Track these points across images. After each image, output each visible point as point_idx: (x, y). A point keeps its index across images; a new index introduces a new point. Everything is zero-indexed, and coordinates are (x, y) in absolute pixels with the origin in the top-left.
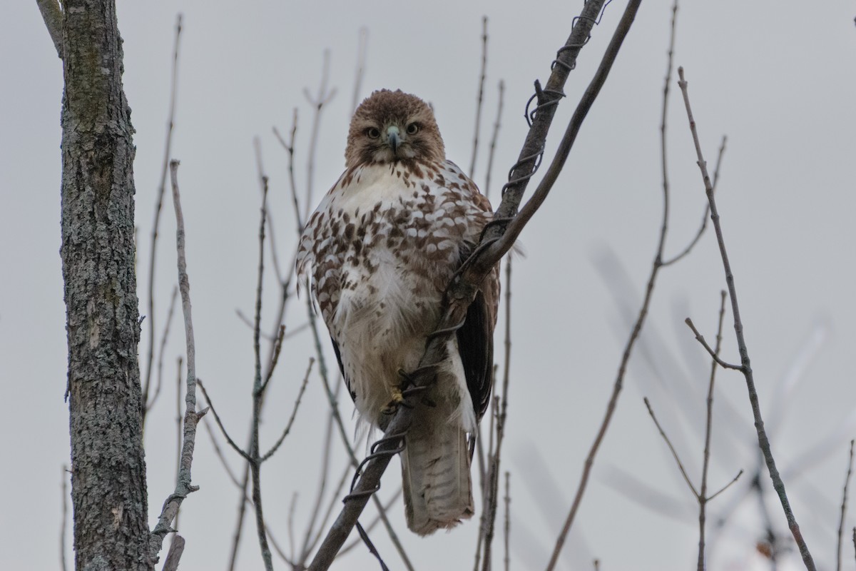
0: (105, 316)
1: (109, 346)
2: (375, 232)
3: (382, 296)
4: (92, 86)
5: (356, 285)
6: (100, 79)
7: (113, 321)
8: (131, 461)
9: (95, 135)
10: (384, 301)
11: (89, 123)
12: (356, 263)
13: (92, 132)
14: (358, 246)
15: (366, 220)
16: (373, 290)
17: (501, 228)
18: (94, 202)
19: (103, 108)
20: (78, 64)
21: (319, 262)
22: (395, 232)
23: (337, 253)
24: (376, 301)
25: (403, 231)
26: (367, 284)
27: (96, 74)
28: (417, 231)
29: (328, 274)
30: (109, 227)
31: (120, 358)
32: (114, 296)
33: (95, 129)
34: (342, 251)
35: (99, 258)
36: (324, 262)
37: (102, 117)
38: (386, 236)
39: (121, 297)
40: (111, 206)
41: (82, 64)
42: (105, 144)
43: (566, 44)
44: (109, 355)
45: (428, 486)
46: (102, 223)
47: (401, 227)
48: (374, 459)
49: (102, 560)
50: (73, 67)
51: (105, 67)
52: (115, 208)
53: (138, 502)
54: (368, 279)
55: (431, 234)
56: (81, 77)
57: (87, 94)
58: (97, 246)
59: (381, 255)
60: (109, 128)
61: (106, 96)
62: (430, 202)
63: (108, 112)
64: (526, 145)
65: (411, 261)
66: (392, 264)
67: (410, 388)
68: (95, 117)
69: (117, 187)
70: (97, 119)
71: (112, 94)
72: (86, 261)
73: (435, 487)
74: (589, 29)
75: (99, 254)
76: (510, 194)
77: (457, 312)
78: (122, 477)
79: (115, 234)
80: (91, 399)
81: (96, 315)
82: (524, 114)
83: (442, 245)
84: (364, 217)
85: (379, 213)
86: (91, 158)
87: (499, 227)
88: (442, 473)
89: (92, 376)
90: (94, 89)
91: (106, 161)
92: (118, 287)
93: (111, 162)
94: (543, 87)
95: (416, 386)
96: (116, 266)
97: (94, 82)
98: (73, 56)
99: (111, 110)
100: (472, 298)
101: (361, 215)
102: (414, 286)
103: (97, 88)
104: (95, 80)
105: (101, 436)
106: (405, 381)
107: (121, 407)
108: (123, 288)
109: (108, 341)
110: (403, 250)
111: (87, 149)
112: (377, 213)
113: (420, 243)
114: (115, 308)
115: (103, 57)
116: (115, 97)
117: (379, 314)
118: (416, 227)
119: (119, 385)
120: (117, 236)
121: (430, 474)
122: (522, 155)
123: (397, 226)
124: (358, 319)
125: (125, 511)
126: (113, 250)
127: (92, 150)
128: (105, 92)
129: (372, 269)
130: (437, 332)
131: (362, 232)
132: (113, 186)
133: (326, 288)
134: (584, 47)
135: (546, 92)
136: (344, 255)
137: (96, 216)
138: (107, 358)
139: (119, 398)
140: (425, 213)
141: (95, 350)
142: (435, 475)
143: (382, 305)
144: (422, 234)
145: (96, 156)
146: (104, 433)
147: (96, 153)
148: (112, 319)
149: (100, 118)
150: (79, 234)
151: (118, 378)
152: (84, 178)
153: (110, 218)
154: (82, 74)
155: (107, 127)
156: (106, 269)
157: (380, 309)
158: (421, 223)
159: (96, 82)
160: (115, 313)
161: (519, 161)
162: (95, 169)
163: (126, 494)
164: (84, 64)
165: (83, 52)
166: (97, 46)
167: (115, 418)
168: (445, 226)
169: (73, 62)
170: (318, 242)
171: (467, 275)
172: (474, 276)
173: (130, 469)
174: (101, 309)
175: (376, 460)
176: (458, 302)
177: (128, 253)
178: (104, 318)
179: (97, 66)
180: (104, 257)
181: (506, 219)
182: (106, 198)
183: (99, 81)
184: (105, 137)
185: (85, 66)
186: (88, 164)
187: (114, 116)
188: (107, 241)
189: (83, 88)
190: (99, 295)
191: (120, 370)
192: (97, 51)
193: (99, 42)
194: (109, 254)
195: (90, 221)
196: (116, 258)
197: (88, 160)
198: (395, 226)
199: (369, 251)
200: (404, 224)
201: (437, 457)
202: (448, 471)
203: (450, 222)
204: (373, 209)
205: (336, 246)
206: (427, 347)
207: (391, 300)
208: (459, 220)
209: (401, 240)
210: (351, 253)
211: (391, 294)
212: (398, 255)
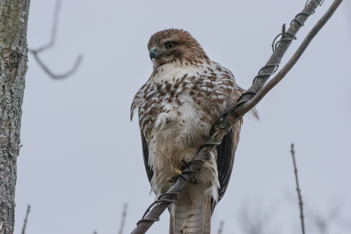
0: (4, 134)
1: (5, 149)
2: (184, 86)
3: (184, 117)
4: (14, 25)
5: (169, 111)
6: (18, 23)
7: (8, 139)
8: (9, 205)
9: (11, 51)
10: (184, 120)
11: (8, 45)
12: (170, 101)
13: (9, 49)
15: (179, 81)
16: (179, 113)
17: (251, 97)
18: (6, 82)
19: (17, 39)
20: (8, 13)
21: (148, 101)
22: (194, 88)
23: (159, 97)
24: (180, 119)
25: (200, 87)
26: (176, 111)
27: (17, 20)
28: (207, 88)
29: (153, 105)
30: (12, 95)
31: (10, 156)
32: (10, 127)
33: (11, 48)
34: (162, 96)
35: (5, 108)
36: (151, 101)
37: (16, 43)
38: (190, 88)
39: (14, 129)
40: (14, 86)
41: (10, 13)
42: (15, 57)
43: (302, 11)
44: (4, 153)
45: (186, 227)
46: (8, 92)
47: (198, 85)
48: (159, 203)
50: (5, 14)
51: (22, 18)
52: (16, 87)
53: (10, 225)
54: (177, 109)
55: (215, 91)
56: (8, 20)
57: (10, 29)
58: (4, 102)
59: (186, 98)
60: (18, 50)
61: (20, 33)
62: (214, 76)
63: (19, 41)
64: (271, 59)
65: (202, 103)
66: (191, 103)
67: (187, 170)
68: (12, 42)
69: (19, 78)
70: (13, 43)
71: (23, 33)
73: (190, 228)
74: (315, 7)
75: (5, 106)
76: (259, 80)
77: (219, 135)
78: (4, 210)
79: (15, 99)
82: (272, 44)
83: (220, 97)
84: (178, 80)
85: (187, 78)
86: (7, 61)
87: (250, 96)
90: (14, 28)
91: (14, 65)
92: (13, 124)
93: (17, 67)
94: (286, 30)
95: (189, 169)
96: (13, 114)
97: (15, 24)
98: (6, 8)
99: (21, 41)
100: (228, 130)
101: (176, 80)
102: (202, 117)
103: (16, 27)
104: (16, 23)
106: (184, 165)
107: (7, 179)
108: (15, 125)
109: (5, 146)
110: (198, 97)
111: (5, 56)
112: (185, 78)
113: (208, 94)
114: (10, 132)
115: (22, 12)
116: (24, 36)
117: (181, 125)
118: (206, 86)
119: (8, 169)
120: (15, 100)
121: (187, 221)
122: (268, 63)
123: (196, 86)
124: (168, 128)
125: (4, 226)
126: (12, 106)
127: (8, 57)
128: (20, 31)
129: (180, 104)
130: (206, 143)
131: (176, 87)
132: (17, 77)
133: (151, 113)
134: (311, 15)
135: (287, 33)
136: (163, 98)
137: (6, 88)
138: (3, 154)
139: (7, 174)
140: (212, 81)
142: (190, 222)
143: (184, 121)
144: (210, 90)
145: (9, 61)
147: (10, 59)
148: (8, 137)
149: (15, 43)
151: (8, 165)
152: (2, 69)
153: (13, 90)
154: (9, 18)
155: (17, 49)
156: (8, 113)
157: (182, 123)
158: (210, 85)
159: (16, 24)
160: (10, 135)
161: (266, 65)
162: (8, 67)
163: (5, 219)
164: (12, 13)
165: (12, 6)
166: (20, 5)
167: (4, 182)
168: (222, 87)
169: (6, 11)
170: (147, 93)
171: (228, 117)
172: (232, 118)
173: (9, 208)
174: (3, 131)
175: (161, 204)
176: (220, 130)
177: (19, 111)
178: (4, 135)
179: (19, 16)
180: (8, 108)
181: (254, 92)
182: (12, 82)
183: (17, 24)
184: (16, 54)
185: (12, 14)
186: (5, 63)
187: (22, 45)
188: (10, 101)
189: (8, 26)
190: (3, 124)
191: (9, 161)
192: (20, 8)
193: (22, 4)
194: (11, 107)
195: (2, 90)
196: (14, 110)
197: (5, 62)
198: (195, 85)
199: (179, 95)
200: (200, 84)
201: (192, 213)
202: (198, 221)
203: (225, 86)
204: (183, 76)
205: (159, 94)
206: (197, 153)
207: (188, 120)
208: (230, 87)
209: (197, 93)
210: (168, 96)
211: (189, 118)
212: (195, 100)
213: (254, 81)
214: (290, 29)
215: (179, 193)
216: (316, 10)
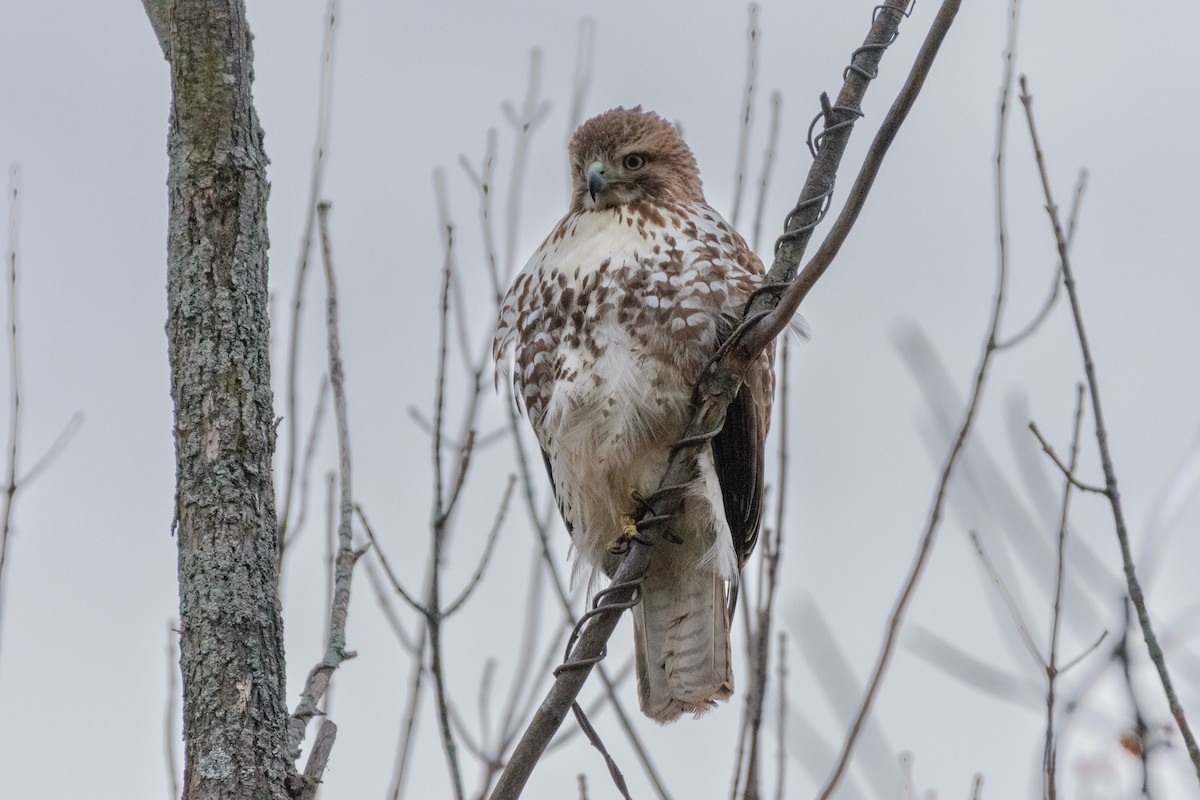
0: (227, 416)
1: (232, 458)
2: (601, 300)
3: (611, 388)
4: (210, 99)
5: (575, 374)
6: (221, 89)
7: (238, 424)
8: (263, 617)
9: (214, 167)
10: (613, 396)
11: (206, 151)
12: (576, 344)
13: (210, 163)
14: (578, 320)
15: (589, 283)
16: (598, 381)
17: (774, 298)
18: (213, 259)
19: (226, 130)
20: (191, 69)
21: (526, 343)
22: (629, 301)
23: (550, 330)
24: (602, 395)
25: (640, 299)
26: (591, 372)
27: (216, 83)
28: (659, 300)
29: (538, 358)
30: (234, 294)
31: (248, 475)
32: (240, 389)
33: (214, 159)
34: (557, 327)
35: (219, 336)
36: (533, 343)
37: (224, 142)
38: (616, 306)
39: (249, 391)
40: (237, 265)
41: (197, 69)
42: (228, 179)
43: (865, 43)
44: (232, 471)
45: (671, 654)
46: (223, 288)
47: (637, 293)
48: (598, 616)
49: (223, 754)
50: (185, 73)
51: (229, 74)
52: (241, 268)
53: (273, 674)
54: (591, 366)
55: (678, 304)
56: (195, 86)
57: (204, 109)
58: (217, 319)
59: (610, 333)
60: (234, 157)
61: (231, 113)
62: (676, 260)
63: (233, 136)
64: (808, 183)
65: (650, 342)
66: (625, 345)
67: (648, 518)
68: (214, 142)
69: (245, 239)
70: (217, 145)
71: (237, 110)
72: (201, 341)
73: (681, 655)
74: (896, 23)
75: (220, 331)
76: (786, 249)
77: (712, 412)
78: (250, 638)
79: (242, 302)
80: (207, 531)
81: (214, 416)
82: (806, 140)
83: (692, 320)
84: (586, 280)
85: (607, 274)
86: (209, 198)
87: (771, 296)
88: (690, 636)
89: (209, 499)
90: (213, 104)
91: (229, 203)
92: (245, 377)
93: (236, 205)
94: (833, 103)
95: (655, 515)
96: (243, 348)
97: (214, 94)
98: (184, 57)
99: (237, 132)
100: (733, 393)
101: (582, 277)
102: (654, 377)
103: (218, 102)
104: (216, 90)
105: (222, 582)
106: (641, 508)
107: (248, 543)
108: (252, 378)
109: (231, 451)
110: (641, 326)
111: (202, 186)
113: (663, 316)
114: (241, 405)
115: (225, 60)
116: (242, 114)
117: (606, 414)
118: (657, 294)
119: (247, 512)
120: (244, 306)
121: (672, 638)
122: (803, 197)
123: (632, 294)
124: (578, 422)
125: (255, 685)
126: (238, 326)
127: (209, 188)
128: (229, 107)
129: (597, 352)
131: (584, 301)
132: (239, 238)
133: (535, 377)
134: (889, 47)
135: (836, 110)
136: (561, 333)
137: (216, 278)
138: (229, 475)
139: (246, 529)
140: (670, 275)
141: (213, 464)
142: (680, 639)
143: (611, 402)
144: (666, 304)
145: (215, 195)
146: (226, 578)
147: (215, 191)
148: (237, 421)
149: (222, 144)
150: (192, 303)
151: (246, 503)
152: (199, 226)
153: (234, 281)
154: (197, 82)
155: (231, 156)
156: (229, 351)
157: (608, 407)
158: (665, 288)
159: (216, 94)
160: (241, 412)
161: (798, 205)
162: (215, 213)
163: (256, 663)
164: (200, 69)
165: (198, 51)
166: (217, 44)
167: (240, 557)
168: (696, 292)
169: (184, 66)
170: (524, 315)
171: (727, 361)
172: (736, 364)
173: (261, 627)
174: (222, 407)
175: (601, 617)
176: (713, 398)
177: (260, 330)
178: (226, 419)
179: (217, 71)
180: (226, 336)
181: (780, 284)
182: (230, 254)
183: (220, 93)
184: (229, 169)
185: (200, 72)
186: (204, 206)
187: (241, 140)
188: (230, 314)
189: (198, 102)
190: (219, 388)
191: (248, 491)
192: (217, 52)
193: (221, 39)
194: (234, 331)
195: (207, 285)
196: (243, 336)
197: (204, 201)
198: (629, 293)
199: (594, 327)
200: (641, 289)
201: (683, 613)
202: (698, 632)
203: (704, 288)
204: (598, 269)
205: (549, 320)
206: (671, 461)
207: (624, 395)
208: (716, 286)
209: (637, 312)
210: (569, 330)
211: (623, 388)
212: (633, 333)
213: (777, 249)
214: (844, 93)
215: (642, 579)
216: (901, 27)
